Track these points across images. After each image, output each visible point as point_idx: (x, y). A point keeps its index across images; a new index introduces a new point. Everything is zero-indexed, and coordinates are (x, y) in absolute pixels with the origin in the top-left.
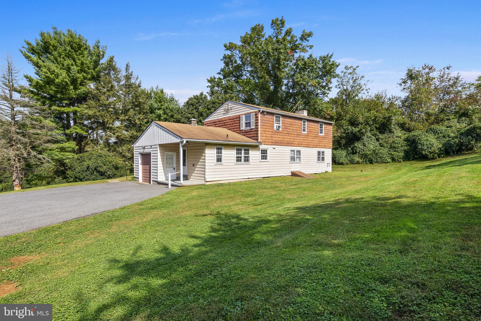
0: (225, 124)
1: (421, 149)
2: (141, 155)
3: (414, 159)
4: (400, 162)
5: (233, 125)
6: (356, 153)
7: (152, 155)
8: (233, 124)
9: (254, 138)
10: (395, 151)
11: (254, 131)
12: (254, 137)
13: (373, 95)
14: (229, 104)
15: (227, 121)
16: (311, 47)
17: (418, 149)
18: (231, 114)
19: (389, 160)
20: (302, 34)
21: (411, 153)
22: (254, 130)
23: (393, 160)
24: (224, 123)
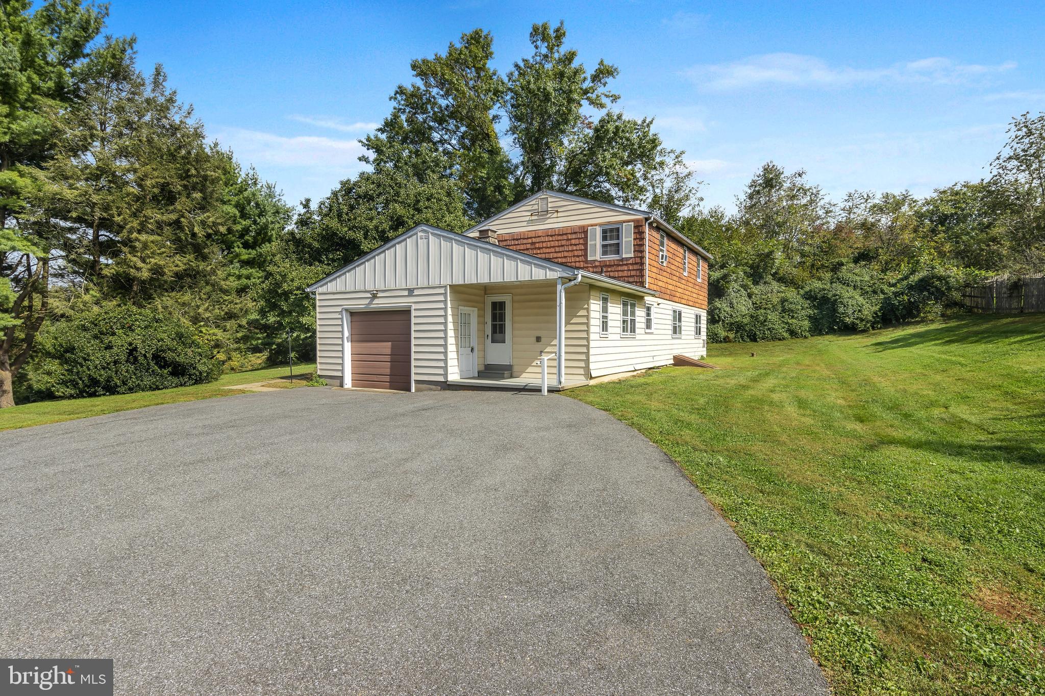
0: (537, 245)
1: (843, 314)
2: (348, 314)
3: (831, 331)
4: (806, 337)
5: (561, 249)
6: (718, 322)
7: (413, 313)
8: (562, 246)
9: (631, 280)
10: (793, 317)
11: (632, 264)
12: (631, 276)
13: (706, 212)
14: (550, 200)
15: (542, 239)
16: (615, 98)
17: (838, 313)
18: (555, 223)
19: (786, 335)
20: (597, 67)
21: (824, 321)
22: (630, 262)
23: (793, 333)
24: (533, 243)
